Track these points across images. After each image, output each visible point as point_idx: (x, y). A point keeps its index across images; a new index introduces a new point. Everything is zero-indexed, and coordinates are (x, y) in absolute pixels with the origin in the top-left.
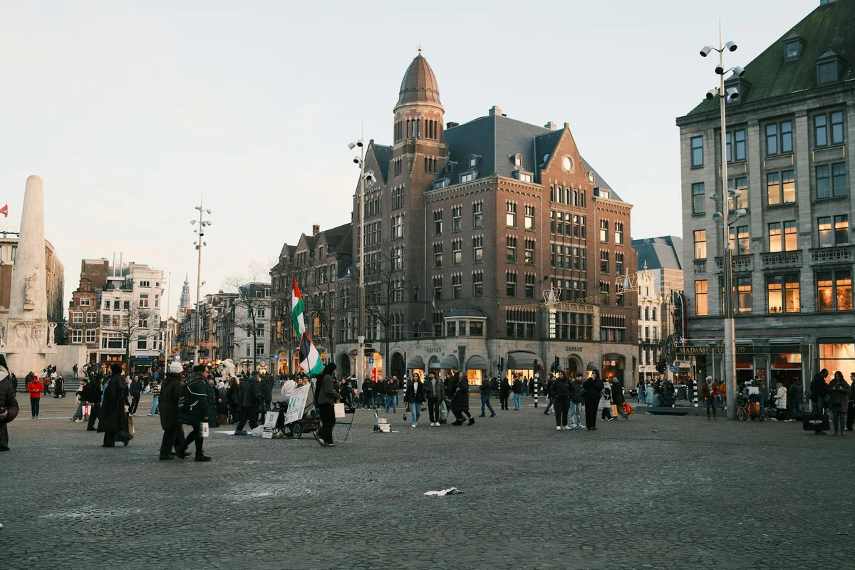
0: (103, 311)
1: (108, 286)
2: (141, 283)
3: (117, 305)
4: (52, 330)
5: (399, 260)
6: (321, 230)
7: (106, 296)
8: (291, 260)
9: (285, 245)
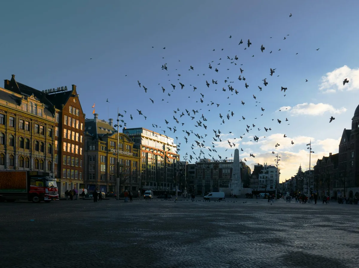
0: (259, 179)
1: (262, 173)
2: (271, 171)
3: (263, 178)
4: (242, 184)
5: (353, 164)
6: (332, 154)
7: (260, 175)
8: (320, 164)
9: (318, 159)
